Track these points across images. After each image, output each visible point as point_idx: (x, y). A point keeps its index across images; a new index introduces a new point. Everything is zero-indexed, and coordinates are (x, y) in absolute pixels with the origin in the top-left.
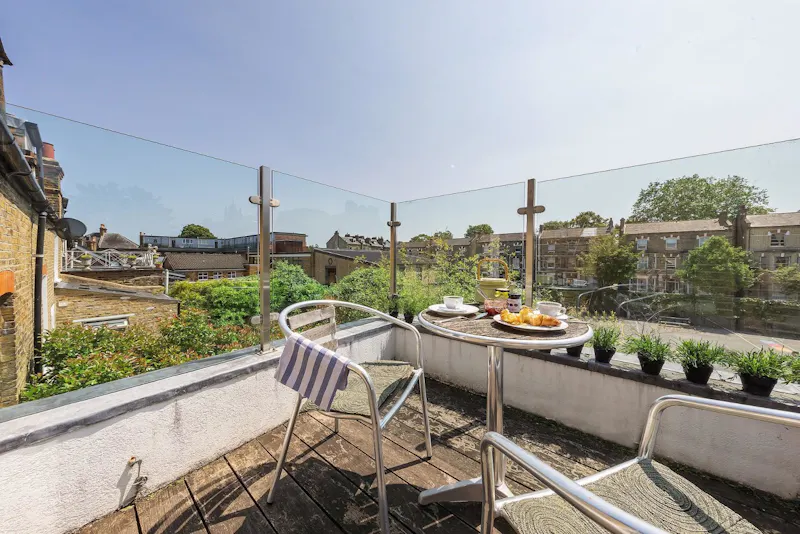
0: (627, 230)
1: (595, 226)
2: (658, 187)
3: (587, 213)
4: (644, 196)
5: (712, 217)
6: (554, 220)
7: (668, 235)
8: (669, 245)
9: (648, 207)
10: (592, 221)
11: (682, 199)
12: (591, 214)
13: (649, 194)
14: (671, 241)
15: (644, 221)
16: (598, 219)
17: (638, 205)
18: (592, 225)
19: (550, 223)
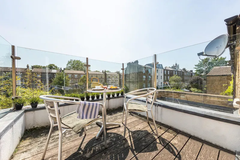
0: (66, 71)
1: (56, 69)
2: (72, 61)
3: (52, 65)
4: (69, 63)
5: (83, 71)
6: (39, 65)
7: (75, 74)
8: (76, 76)
9: (70, 66)
10: (54, 67)
11: (77, 65)
12: (54, 65)
13: (70, 62)
14: (76, 75)
15: (69, 69)
16: (56, 67)
17: (67, 65)
18: (54, 69)
19: (37, 66)
